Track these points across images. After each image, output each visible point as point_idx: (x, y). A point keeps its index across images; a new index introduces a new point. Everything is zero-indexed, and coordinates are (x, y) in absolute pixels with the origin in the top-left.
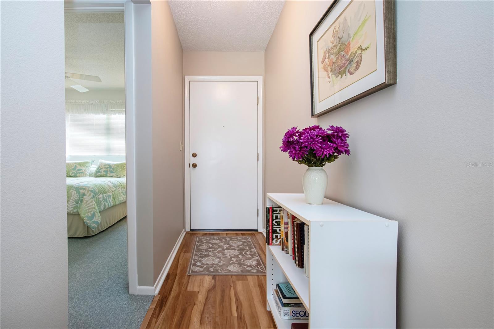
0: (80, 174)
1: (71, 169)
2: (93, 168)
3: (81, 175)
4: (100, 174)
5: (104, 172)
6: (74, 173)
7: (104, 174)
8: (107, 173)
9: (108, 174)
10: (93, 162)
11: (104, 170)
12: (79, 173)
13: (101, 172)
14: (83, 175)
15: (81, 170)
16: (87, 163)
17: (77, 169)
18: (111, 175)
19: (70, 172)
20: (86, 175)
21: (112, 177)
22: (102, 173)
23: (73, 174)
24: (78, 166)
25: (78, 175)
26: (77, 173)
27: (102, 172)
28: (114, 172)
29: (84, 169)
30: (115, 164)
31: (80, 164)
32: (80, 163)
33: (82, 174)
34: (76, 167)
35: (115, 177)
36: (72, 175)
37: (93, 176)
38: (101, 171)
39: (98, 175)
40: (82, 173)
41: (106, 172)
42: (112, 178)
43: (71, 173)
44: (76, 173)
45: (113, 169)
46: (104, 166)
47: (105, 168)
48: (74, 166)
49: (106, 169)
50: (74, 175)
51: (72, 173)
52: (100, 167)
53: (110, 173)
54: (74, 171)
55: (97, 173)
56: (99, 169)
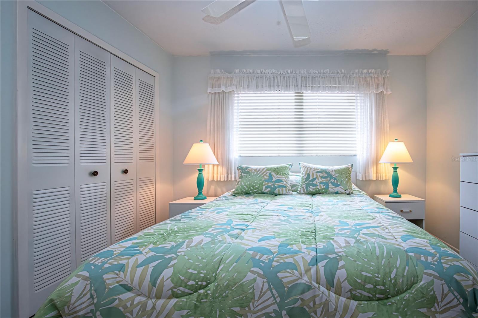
0: (281, 189)
1: (263, 179)
2: (295, 178)
3: (282, 191)
4: (314, 188)
5: (322, 185)
6: (270, 187)
7: (323, 189)
8: (328, 187)
9: (329, 189)
10: (292, 166)
11: (320, 180)
12: (279, 187)
13: (316, 185)
14: (286, 190)
15: (281, 181)
16: (286, 168)
17: (274, 179)
18: (336, 189)
19: (263, 185)
20: (289, 190)
21: (337, 193)
22: (318, 187)
23: (269, 189)
24: (273, 173)
25: (276, 191)
26: (275, 188)
27: (318, 184)
28: (339, 186)
29: (284, 179)
30: (335, 171)
31: (277, 171)
32: (275, 169)
33: (284, 188)
34: (271, 176)
35: (342, 193)
36: (266, 191)
37: (302, 192)
38: (315, 183)
39: (311, 190)
40: (283, 186)
41: (326, 184)
42: (337, 195)
43: (264, 187)
44: (273, 187)
45: (335, 179)
46: (318, 174)
47: (322, 177)
48: (268, 175)
49: (323, 179)
50: (269, 191)
51: (266, 188)
52: (311, 175)
53: (333, 186)
54: (270, 184)
55: (307, 186)
56: (310, 179)
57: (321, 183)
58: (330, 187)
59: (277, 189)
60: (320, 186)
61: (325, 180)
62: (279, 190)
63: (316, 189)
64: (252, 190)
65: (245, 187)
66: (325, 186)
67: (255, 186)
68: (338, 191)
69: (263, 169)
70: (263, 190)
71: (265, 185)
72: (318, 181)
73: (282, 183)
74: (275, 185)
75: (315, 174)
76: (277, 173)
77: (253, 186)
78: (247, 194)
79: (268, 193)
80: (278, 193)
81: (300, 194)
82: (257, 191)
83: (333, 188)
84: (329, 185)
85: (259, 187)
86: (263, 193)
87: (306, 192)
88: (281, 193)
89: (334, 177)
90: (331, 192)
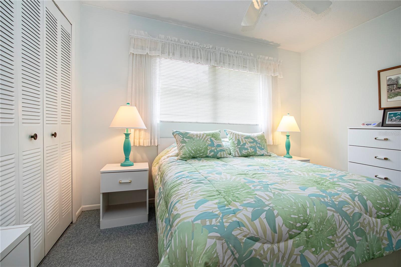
0: (222, 153)
1: (207, 144)
3: (224, 154)
4: (246, 151)
5: (252, 149)
7: (253, 152)
8: (256, 150)
9: (257, 152)
11: (250, 145)
12: (221, 151)
13: (247, 149)
15: (221, 146)
17: (215, 144)
19: (207, 150)
21: (262, 155)
22: (249, 151)
23: (212, 153)
25: (219, 155)
27: (249, 148)
30: (257, 137)
33: (224, 152)
35: (266, 155)
36: (210, 155)
37: (237, 155)
38: (246, 147)
39: (244, 153)
43: (208, 151)
44: (216, 151)
46: (246, 140)
47: (250, 142)
48: (209, 140)
49: (252, 144)
50: (213, 155)
51: (211, 152)
52: (241, 140)
53: (259, 150)
54: (213, 149)
55: (240, 149)
56: (241, 144)
57: (251, 147)
58: (258, 151)
59: (219, 153)
60: (251, 150)
61: (253, 145)
62: (221, 154)
63: (247, 152)
64: (198, 154)
65: (192, 151)
66: (254, 150)
67: (201, 150)
68: (263, 154)
69: (203, 135)
70: (208, 154)
71: (209, 149)
72: (248, 146)
73: (222, 148)
74: (218, 150)
75: (243, 139)
76: (215, 139)
77: (199, 151)
78: (194, 158)
79: (211, 157)
80: (219, 156)
81: (235, 156)
82: (202, 155)
83: (260, 151)
84: (256, 149)
85: (204, 151)
86: (207, 157)
87: (240, 155)
88: (223, 156)
89: (258, 143)
90: (259, 155)
